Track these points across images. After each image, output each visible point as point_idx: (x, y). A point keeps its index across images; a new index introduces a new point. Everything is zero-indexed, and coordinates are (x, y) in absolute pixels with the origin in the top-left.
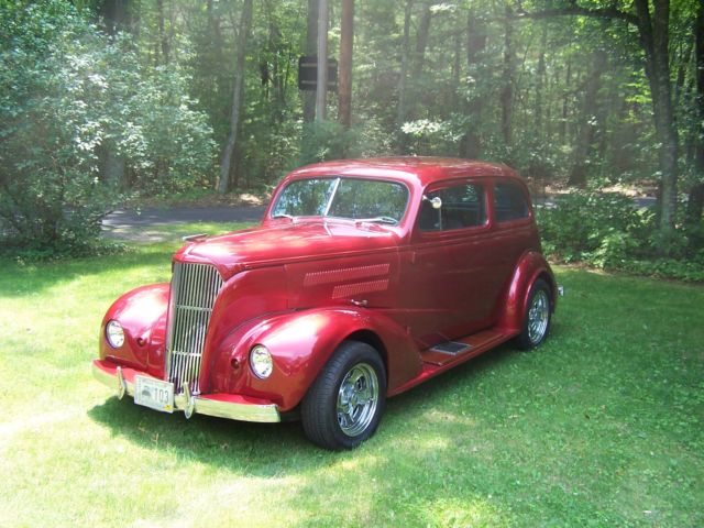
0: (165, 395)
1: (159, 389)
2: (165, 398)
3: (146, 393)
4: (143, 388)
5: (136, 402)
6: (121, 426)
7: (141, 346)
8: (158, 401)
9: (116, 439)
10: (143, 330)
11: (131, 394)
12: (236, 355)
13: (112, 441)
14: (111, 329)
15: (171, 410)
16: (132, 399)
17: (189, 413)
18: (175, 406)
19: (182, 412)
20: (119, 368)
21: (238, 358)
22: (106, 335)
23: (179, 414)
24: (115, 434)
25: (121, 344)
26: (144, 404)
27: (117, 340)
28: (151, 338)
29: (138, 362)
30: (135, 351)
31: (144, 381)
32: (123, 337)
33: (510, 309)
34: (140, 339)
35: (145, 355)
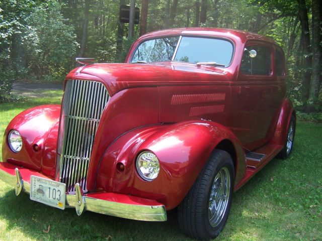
0: (58, 194)
1: (52, 188)
2: (57, 197)
3: (40, 191)
4: (37, 187)
5: (32, 198)
6: (17, 217)
7: (36, 151)
8: (51, 198)
9: (12, 231)
10: (38, 139)
11: (27, 191)
12: (121, 159)
13: (8, 234)
14: (12, 137)
15: (63, 207)
16: (28, 195)
17: (80, 210)
18: (67, 203)
19: (73, 209)
20: (17, 169)
21: (124, 162)
22: (7, 142)
23: (71, 211)
24: (10, 227)
25: (19, 149)
26: (38, 201)
27: (16, 145)
28: (44, 145)
29: (34, 164)
30: (31, 156)
31: (39, 180)
32: (21, 143)
33: (278, 133)
34: (36, 145)
35: (39, 159)
